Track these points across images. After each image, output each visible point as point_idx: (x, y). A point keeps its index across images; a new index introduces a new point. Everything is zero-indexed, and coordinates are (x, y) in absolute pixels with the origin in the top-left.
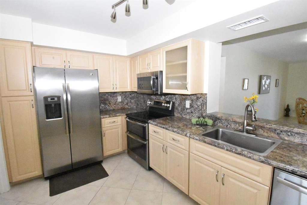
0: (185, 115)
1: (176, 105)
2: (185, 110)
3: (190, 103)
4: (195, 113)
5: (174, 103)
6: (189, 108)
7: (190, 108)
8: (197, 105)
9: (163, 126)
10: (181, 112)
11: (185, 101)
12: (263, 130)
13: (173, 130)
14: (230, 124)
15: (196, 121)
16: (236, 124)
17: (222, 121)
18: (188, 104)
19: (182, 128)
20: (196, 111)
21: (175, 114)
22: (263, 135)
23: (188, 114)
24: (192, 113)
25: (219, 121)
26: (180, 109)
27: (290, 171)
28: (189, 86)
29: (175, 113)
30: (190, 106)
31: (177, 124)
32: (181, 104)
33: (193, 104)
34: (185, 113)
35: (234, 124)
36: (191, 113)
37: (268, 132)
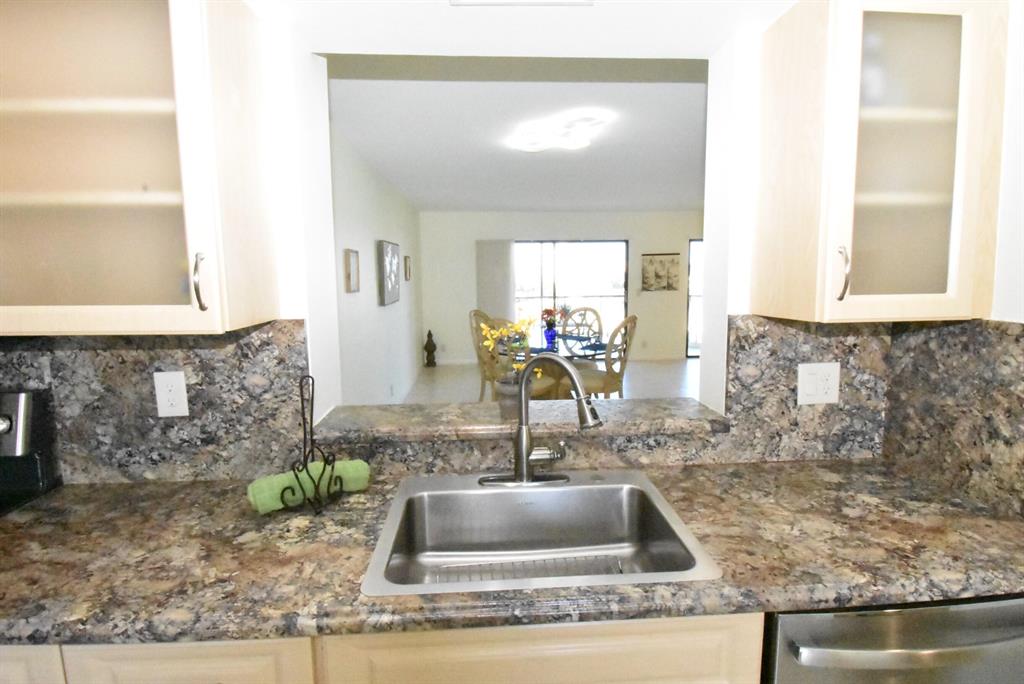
0: (154, 462)
1: (70, 411)
2: (156, 433)
3: (189, 388)
4: (239, 438)
5: (42, 404)
6: (187, 413)
7: (191, 417)
8: (243, 388)
9: (24, 628)
10: (121, 454)
11: (151, 378)
12: (574, 450)
13: (150, 626)
14: (442, 457)
15: (278, 491)
16: (471, 449)
17: (404, 452)
18: (171, 391)
19: (213, 573)
20: (242, 429)
21: (65, 471)
22: (574, 469)
23: (177, 456)
24: (209, 439)
25: (390, 451)
26: (112, 430)
27: (833, 605)
28: (209, 279)
29: (62, 465)
30: (191, 401)
31: (139, 554)
32: (113, 400)
33: (212, 388)
34: (152, 450)
35: (462, 451)
36: (206, 442)
37: (588, 453)
